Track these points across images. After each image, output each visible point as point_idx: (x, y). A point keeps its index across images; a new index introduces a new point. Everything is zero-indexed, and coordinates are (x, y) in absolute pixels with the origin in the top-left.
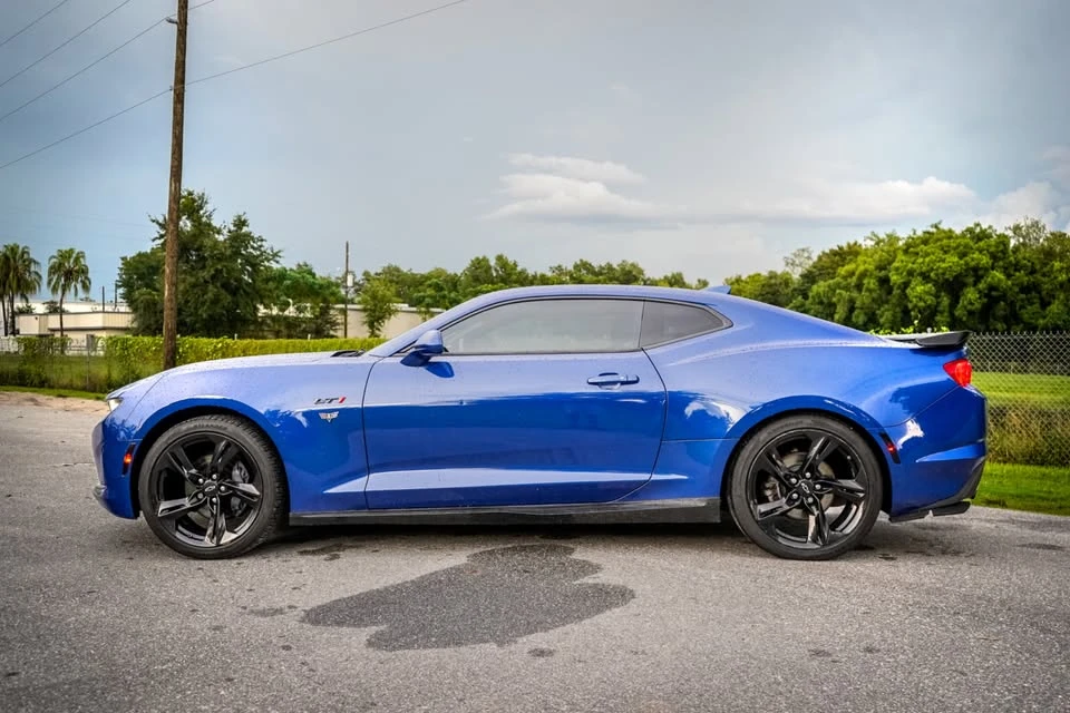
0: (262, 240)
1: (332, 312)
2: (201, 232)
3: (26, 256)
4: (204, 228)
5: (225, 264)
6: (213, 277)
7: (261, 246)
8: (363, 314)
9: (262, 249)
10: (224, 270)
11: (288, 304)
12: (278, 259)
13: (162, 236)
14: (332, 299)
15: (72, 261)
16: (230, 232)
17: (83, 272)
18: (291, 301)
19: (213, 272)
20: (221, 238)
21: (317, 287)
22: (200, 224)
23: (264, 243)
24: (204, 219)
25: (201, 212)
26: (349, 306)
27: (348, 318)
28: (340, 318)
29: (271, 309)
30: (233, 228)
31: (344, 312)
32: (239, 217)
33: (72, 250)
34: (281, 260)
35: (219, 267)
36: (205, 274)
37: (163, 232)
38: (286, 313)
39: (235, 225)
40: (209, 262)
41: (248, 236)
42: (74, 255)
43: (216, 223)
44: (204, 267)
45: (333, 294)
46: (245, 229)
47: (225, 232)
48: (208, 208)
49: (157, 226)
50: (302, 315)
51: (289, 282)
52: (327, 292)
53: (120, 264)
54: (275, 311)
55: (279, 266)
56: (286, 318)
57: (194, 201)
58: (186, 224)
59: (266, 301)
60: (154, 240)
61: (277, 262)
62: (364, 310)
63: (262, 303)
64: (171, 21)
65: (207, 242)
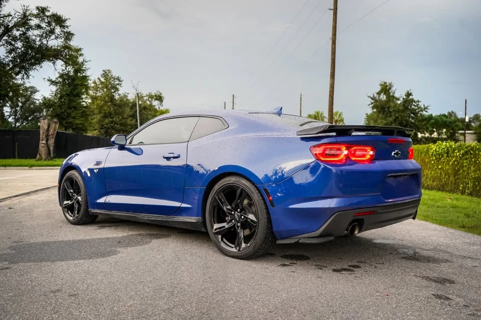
0: (419, 102)
1: (457, 135)
2: (390, 100)
3: (322, 115)
4: (391, 98)
5: (400, 114)
6: (395, 120)
7: (418, 105)
8: (475, 135)
9: (419, 106)
10: (400, 117)
11: (434, 132)
12: (426, 110)
13: (372, 103)
14: (456, 128)
15: (338, 116)
16: (403, 99)
17: (342, 120)
18: (435, 130)
19: (394, 118)
20: (399, 102)
21: (448, 123)
22: (389, 96)
23: (420, 103)
24: (392, 94)
25: (390, 91)
26: (467, 132)
27: (466, 138)
28: (462, 138)
29: (425, 134)
30: (405, 97)
31: (464, 135)
32: (408, 92)
33: (338, 112)
34: (428, 111)
35: (397, 115)
36: (391, 119)
37: (373, 101)
38: (433, 136)
39: (406, 96)
40: (393, 114)
41: (413, 100)
42: (339, 114)
43: (397, 95)
44: (391, 116)
45: (457, 126)
46: (411, 97)
47: (401, 99)
48: (393, 89)
49: (370, 99)
50: (440, 137)
51: (433, 121)
52: (454, 125)
53: (365, 116)
54: (427, 135)
55: (427, 114)
56: (433, 138)
57: (387, 86)
58: (383, 97)
59: (421, 130)
60: (369, 105)
61: (426, 112)
62: (475, 133)
63: (419, 132)
64: (330, 9)
65: (392, 104)
